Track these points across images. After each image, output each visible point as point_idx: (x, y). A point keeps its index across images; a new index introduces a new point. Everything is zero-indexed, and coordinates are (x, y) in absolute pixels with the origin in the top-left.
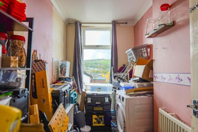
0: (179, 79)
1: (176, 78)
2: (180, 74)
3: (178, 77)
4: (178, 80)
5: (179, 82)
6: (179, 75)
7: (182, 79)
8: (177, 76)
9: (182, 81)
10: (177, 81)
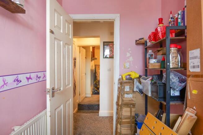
0: (18, 81)
1: (15, 81)
2: (18, 75)
3: (17, 78)
4: (16, 82)
5: (17, 84)
6: (18, 77)
7: (21, 80)
8: (15, 78)
9: (21, 83)
10: (16, 84)
